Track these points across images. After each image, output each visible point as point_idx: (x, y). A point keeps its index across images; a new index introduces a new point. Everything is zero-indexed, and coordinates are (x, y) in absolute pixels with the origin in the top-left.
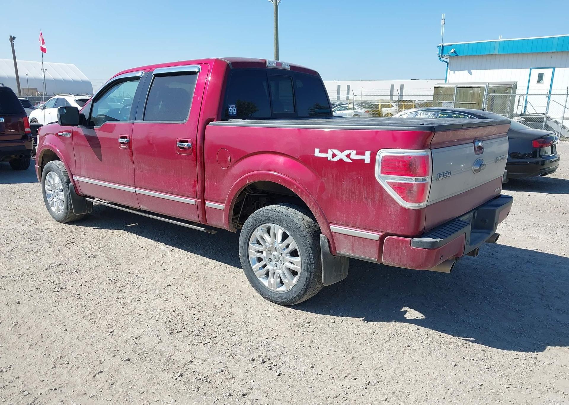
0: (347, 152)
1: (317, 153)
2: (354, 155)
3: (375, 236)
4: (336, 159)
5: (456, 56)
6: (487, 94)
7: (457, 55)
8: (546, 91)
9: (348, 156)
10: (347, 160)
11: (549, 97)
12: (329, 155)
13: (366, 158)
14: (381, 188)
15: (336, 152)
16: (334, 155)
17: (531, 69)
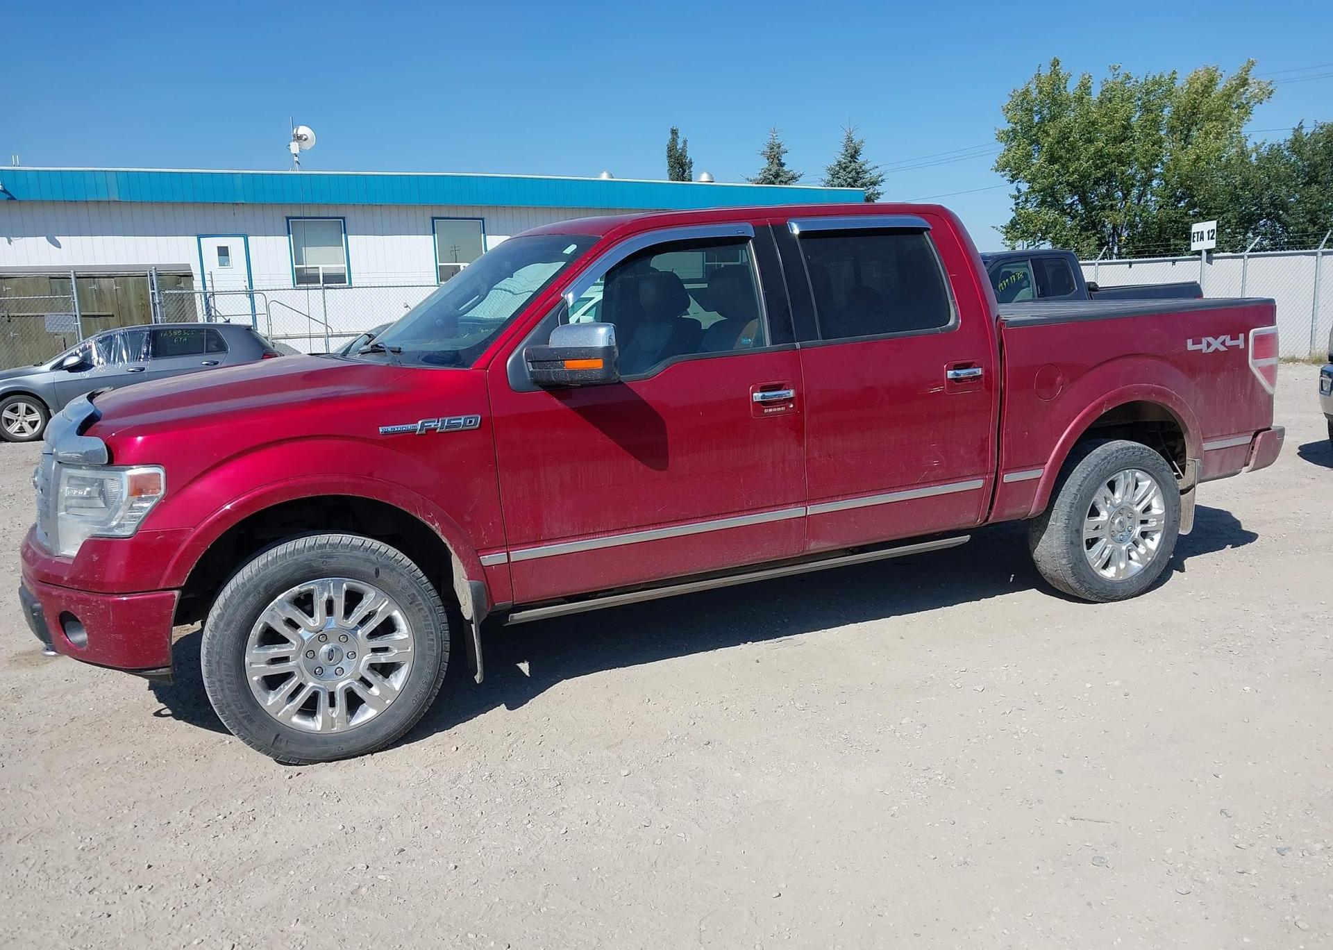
0: (1222, 338)
1: (1190, 346)
2: (1229, 343)
3: (1248, 439)
4: (1211, 350)
5: (8, 199)
6: (159, 292)
7: (12, 198)
8: (242, 285)
9: (1223, 343)
10: (1222, 348)
11: (251, 293)
12: (1203, 347)
13: (1240, 342)
14: (1254, 376)
15: (1210, 339)
16: (1209, 345)
17: (199, 237)
